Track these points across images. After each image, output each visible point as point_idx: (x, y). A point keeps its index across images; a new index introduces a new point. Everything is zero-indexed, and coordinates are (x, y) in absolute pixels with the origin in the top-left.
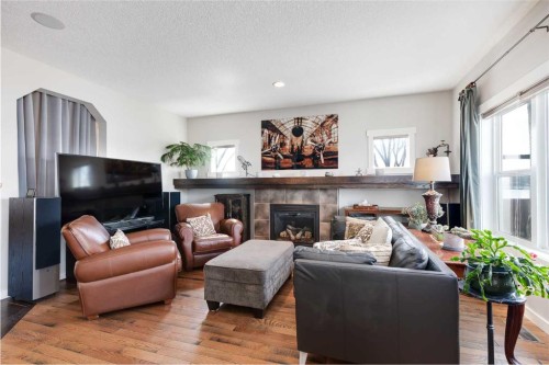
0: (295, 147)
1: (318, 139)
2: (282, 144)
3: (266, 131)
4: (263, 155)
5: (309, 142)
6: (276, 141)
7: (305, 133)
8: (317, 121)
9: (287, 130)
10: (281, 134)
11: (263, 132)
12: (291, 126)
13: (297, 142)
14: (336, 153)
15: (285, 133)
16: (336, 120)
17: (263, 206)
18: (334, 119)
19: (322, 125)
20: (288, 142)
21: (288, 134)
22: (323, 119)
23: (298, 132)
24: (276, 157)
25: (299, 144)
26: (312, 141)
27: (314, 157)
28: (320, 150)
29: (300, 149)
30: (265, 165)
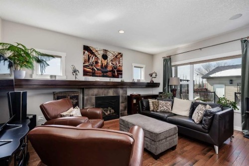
0: (104, 65)
1: (114, 63)
2: (97, 63)
3: (86, 52)
4: (84, 67)
5: (110, 64)
6: (93, 60)
7: (108, 59)
8: (114, 54)
9: (100, 55)
10: (96, 56)
11: (84, 53)
12: (101, 53)
13: (105, 62)
14: (122, 71)
15: (98, 56)
16: (122, 56)
17: (91, 98)
18: (121, 55)
19: (116, 56)
20: (100, 61)
21: (100, 57)
22: (117, 54)
23: (105, 57)
24: (93, 69)
25: (106, 64)
26: (112, 63)
27: (113, 71)
28: (115, 68)
29: (106, 67)
30: (85, 73)
